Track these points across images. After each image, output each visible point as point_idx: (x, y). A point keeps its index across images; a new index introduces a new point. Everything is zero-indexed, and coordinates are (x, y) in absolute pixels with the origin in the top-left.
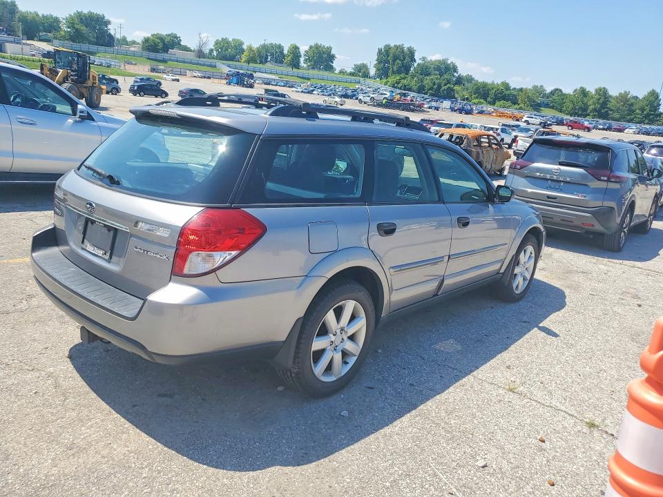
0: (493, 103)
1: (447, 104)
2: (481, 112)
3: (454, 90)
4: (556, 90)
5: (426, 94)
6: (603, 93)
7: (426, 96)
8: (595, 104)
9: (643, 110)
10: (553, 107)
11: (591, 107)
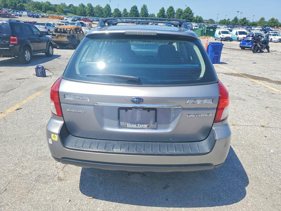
0: (45, 12)
1: (25, 13)
2: (43, 17)
3: (24, 6)
4: (71, 5)
5: (9, 8)
6: (90, 5)
7: (10, 10)
8: (88, 11)
9: (106, 12)
10: (71, 13)
11: (88, 12)
